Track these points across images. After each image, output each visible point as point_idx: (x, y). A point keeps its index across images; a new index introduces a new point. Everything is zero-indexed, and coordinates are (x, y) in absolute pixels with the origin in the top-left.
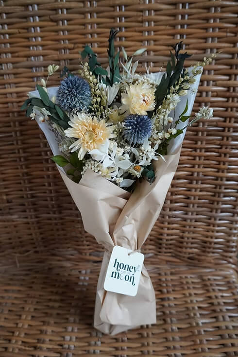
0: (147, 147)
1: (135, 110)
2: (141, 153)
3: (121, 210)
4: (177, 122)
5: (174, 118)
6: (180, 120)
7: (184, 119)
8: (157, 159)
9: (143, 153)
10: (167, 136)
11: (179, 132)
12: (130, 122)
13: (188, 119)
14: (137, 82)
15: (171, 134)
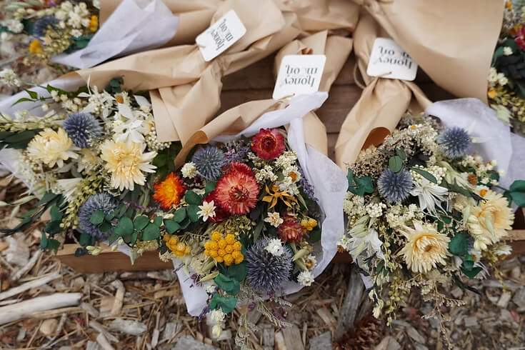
0: (92, 107)
1: (66, 141)
2: (103, 107)
3: (173, 87)
4: (43, 99)
5: (41, 105)
6: (39, 98)
7: (34, 95)
8: (95, 87)
9: (101, 106)
10: (64, 97)
11: (50, 89)
12: (82, 137)
13: (30, 90)
14: (35, 169)
15: (59, 95)
